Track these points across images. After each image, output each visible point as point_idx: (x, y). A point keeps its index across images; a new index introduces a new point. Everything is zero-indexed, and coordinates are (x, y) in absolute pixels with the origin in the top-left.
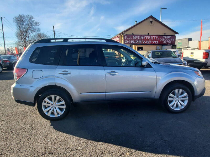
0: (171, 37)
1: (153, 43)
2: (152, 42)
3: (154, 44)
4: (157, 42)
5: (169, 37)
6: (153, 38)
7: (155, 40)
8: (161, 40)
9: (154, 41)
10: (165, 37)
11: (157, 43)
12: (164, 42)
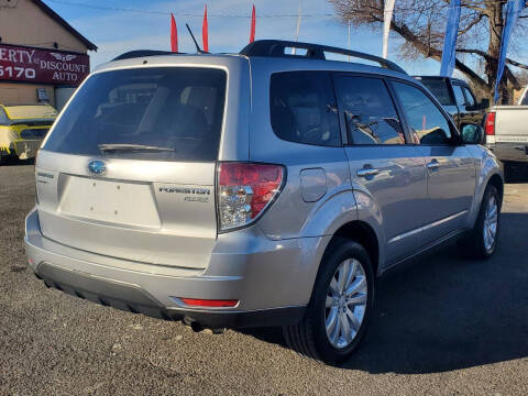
0: (75, 57)
1: (18, 76)
2: (15, 73)
3: (23, 81)
4: (30, 73)
5: (69, 57)
6: (18, 56)
7: (25, 65)
8: (45, 65)
9: (22, 70)
10: (58, 56)
11: (33, 76)
12: (56, 75)
